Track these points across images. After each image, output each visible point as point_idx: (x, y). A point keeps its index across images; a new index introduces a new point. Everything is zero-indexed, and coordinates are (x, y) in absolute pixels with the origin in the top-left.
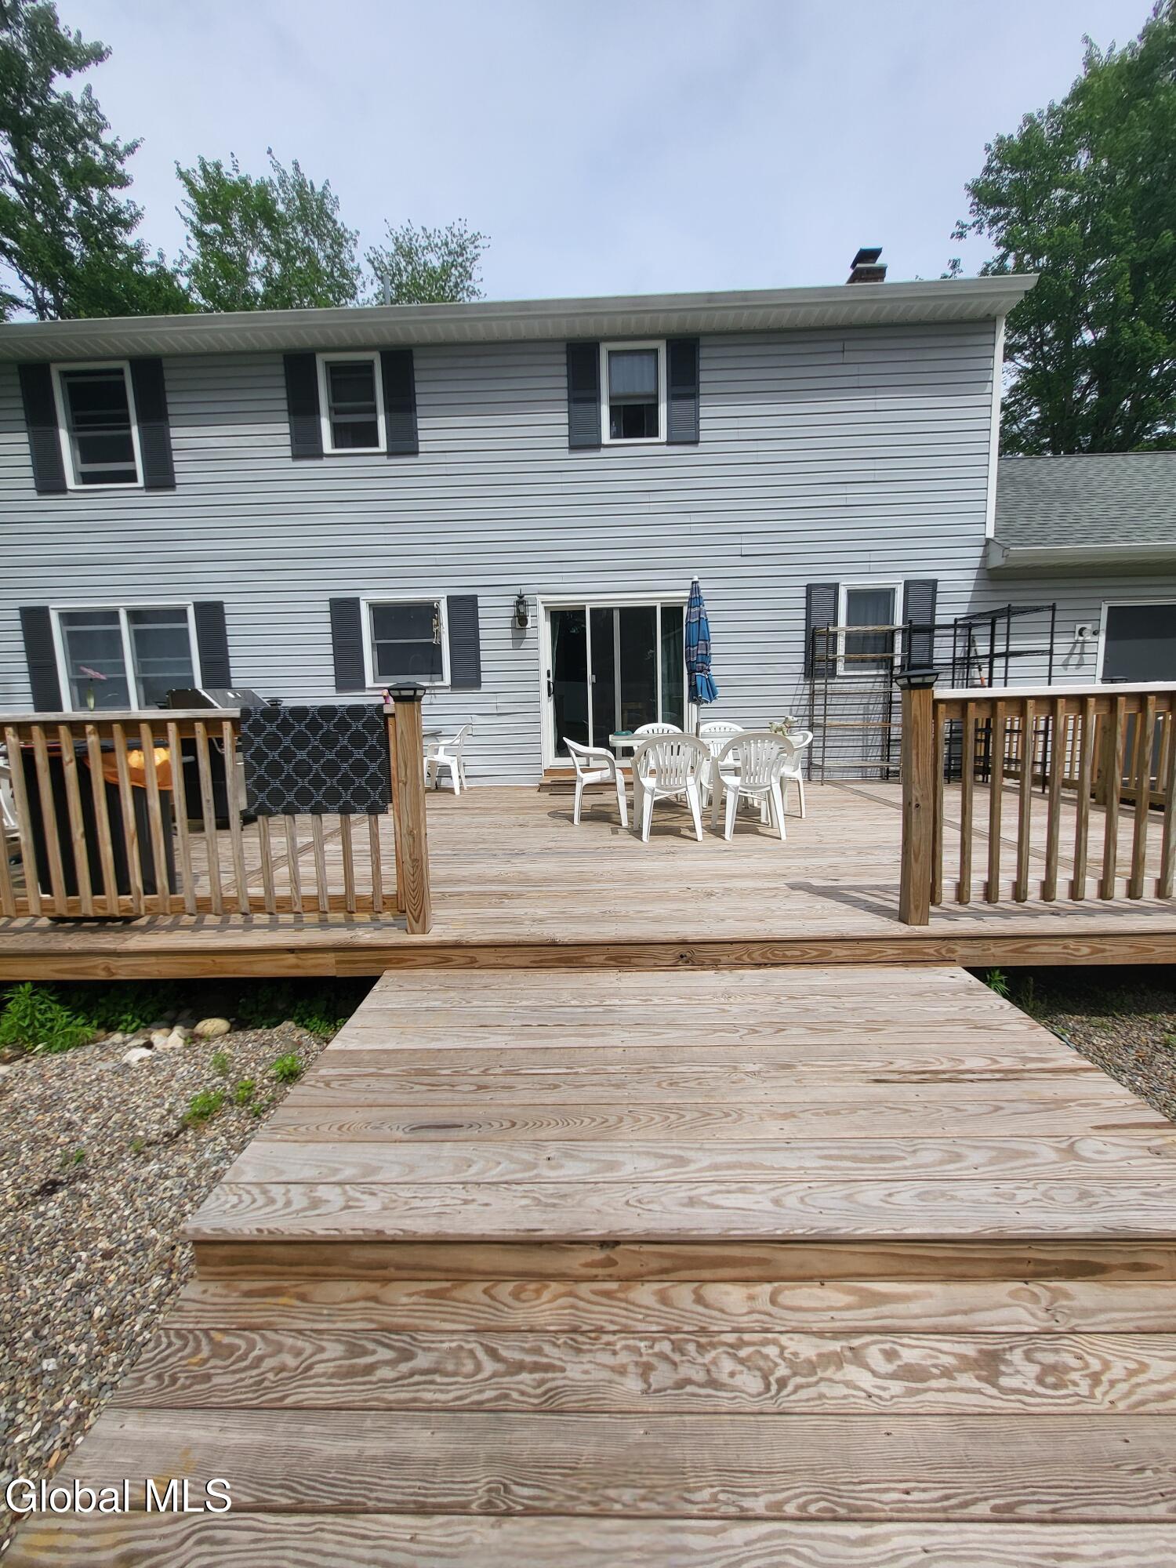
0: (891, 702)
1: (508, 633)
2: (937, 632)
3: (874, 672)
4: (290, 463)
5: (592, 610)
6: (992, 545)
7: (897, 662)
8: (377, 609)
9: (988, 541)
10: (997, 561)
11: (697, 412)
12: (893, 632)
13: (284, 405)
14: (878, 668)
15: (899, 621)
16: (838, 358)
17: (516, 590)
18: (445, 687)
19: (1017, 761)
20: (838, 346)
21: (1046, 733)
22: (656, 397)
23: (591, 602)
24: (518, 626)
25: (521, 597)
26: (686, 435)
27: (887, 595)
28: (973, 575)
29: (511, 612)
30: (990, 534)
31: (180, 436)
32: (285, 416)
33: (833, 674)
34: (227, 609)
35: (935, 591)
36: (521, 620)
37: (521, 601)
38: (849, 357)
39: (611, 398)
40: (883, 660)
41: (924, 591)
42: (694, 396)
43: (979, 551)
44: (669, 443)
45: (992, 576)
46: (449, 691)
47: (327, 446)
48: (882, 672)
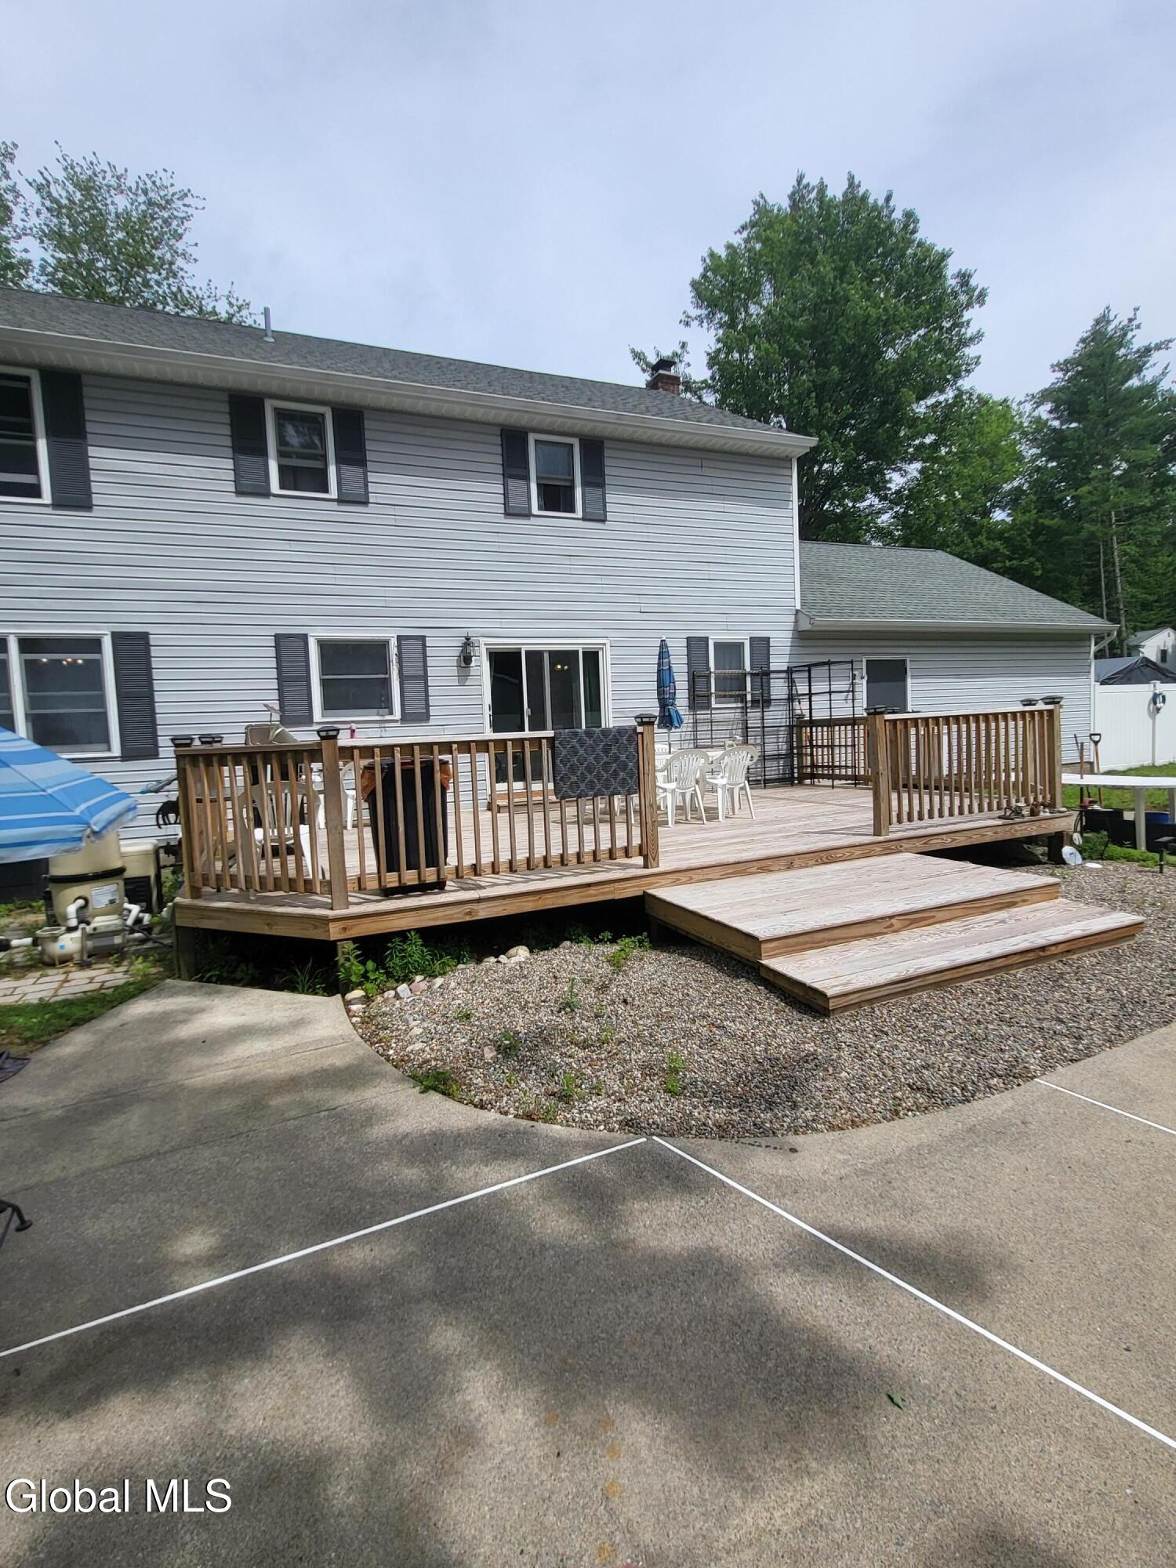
0: (747, 728)
1: (454, 671)
2: (772, 675)
3: (734, 705)
4: (234, 498)
5: (527, 652)
6: (800, 614)
7: (749, 697)
8: (325, 646)
9: (797, 611)
10: (805, 625)
11: (604, 498)
12: (745, 675)
13: (228, 442)
14: (736, 702)
15: (748, 668)
16: (698, 471)
17: (464, 633)
18: (396, 721)
19: (828, 767)
20: (698, 462)
21: (853, 746)
22: (573, 481)
23: (526, 645)
24: (463, 665)
25: (468, 639)
26: (597, 515)
27: (739, 646)
28: (789, 635)
29: (457, 652)
30: (798, 607)
31: (99, 456)
32: (229, 452)
33: (708, 706)
34: (153, 640)
35: (769, 646)
36: (466, 659)
37: (468, 643)
38: (706, 471)
39: (537, 478)
40: (738, 696)
41: (761, 645)
42: (601, 485)
43: (792, 618)
44: (584, 519)
45: (803, 637)
46: (399, 724)
47: (275, 486)
48: (740, 705)
